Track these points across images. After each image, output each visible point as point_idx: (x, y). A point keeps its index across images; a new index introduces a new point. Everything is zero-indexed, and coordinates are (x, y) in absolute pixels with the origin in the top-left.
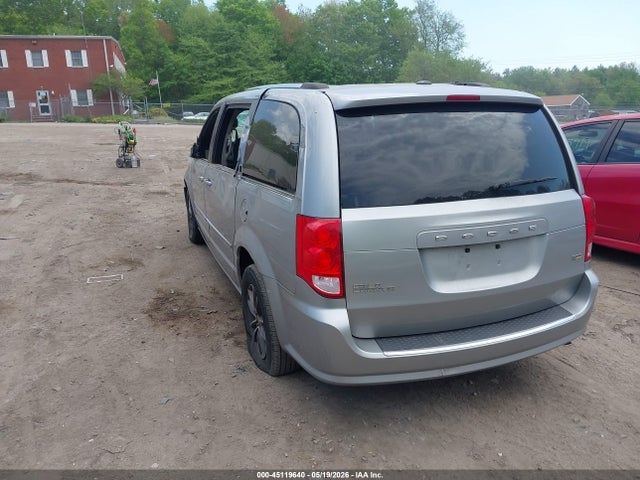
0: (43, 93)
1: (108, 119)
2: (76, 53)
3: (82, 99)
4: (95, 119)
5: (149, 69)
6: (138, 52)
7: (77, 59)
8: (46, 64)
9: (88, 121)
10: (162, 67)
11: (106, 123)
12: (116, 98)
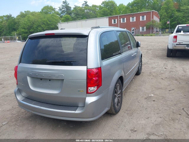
0: (133, 28)
1: (148, 35)
2: (143, 16)
3: (143, 29)
4: (144, 35)
5: (168, 18)
6: (165, 14)
7: (143, 18)
8: (135, 21)
9: (143, 36)
10: (173, 17)
11: (147, 36)
12: (152, 29)
